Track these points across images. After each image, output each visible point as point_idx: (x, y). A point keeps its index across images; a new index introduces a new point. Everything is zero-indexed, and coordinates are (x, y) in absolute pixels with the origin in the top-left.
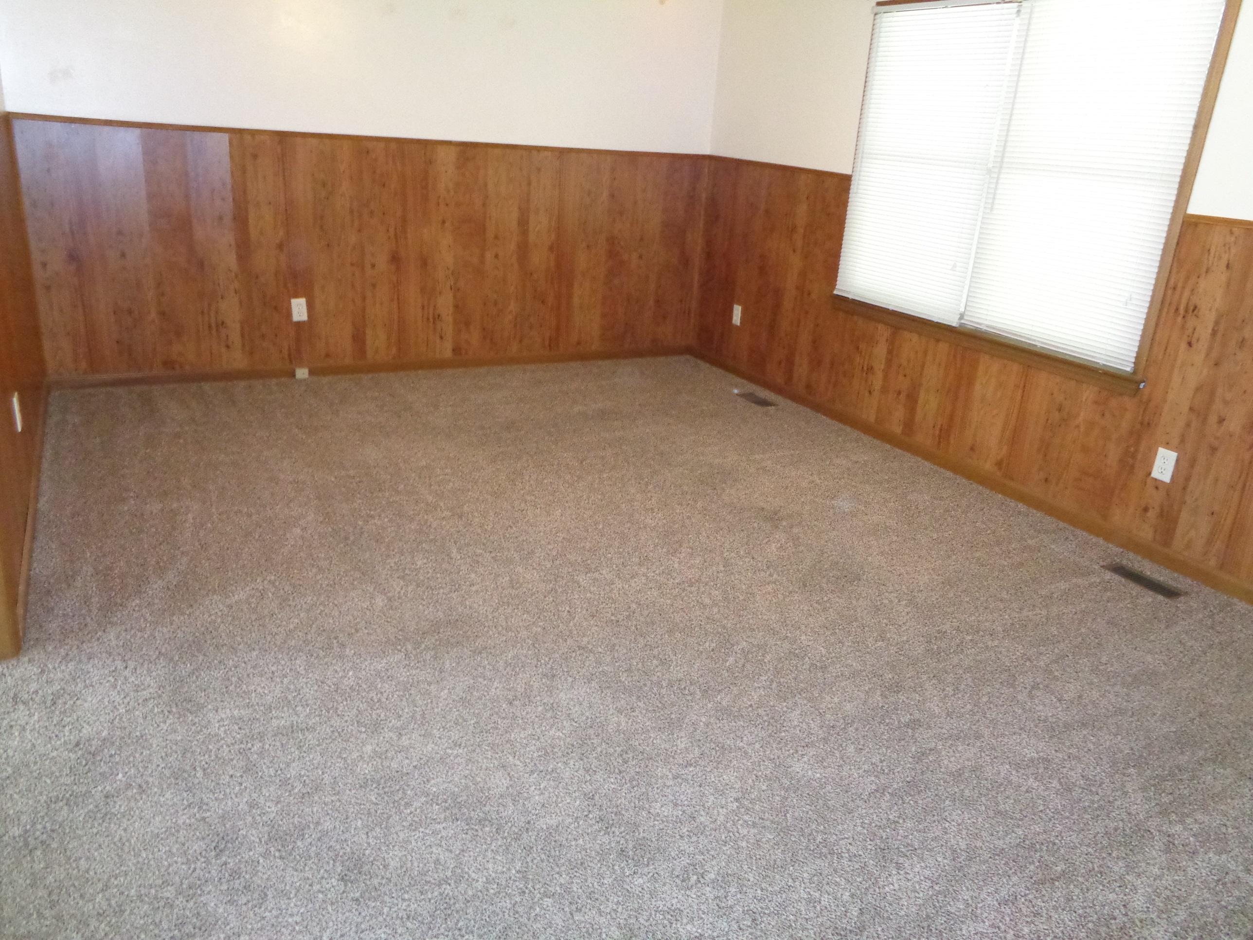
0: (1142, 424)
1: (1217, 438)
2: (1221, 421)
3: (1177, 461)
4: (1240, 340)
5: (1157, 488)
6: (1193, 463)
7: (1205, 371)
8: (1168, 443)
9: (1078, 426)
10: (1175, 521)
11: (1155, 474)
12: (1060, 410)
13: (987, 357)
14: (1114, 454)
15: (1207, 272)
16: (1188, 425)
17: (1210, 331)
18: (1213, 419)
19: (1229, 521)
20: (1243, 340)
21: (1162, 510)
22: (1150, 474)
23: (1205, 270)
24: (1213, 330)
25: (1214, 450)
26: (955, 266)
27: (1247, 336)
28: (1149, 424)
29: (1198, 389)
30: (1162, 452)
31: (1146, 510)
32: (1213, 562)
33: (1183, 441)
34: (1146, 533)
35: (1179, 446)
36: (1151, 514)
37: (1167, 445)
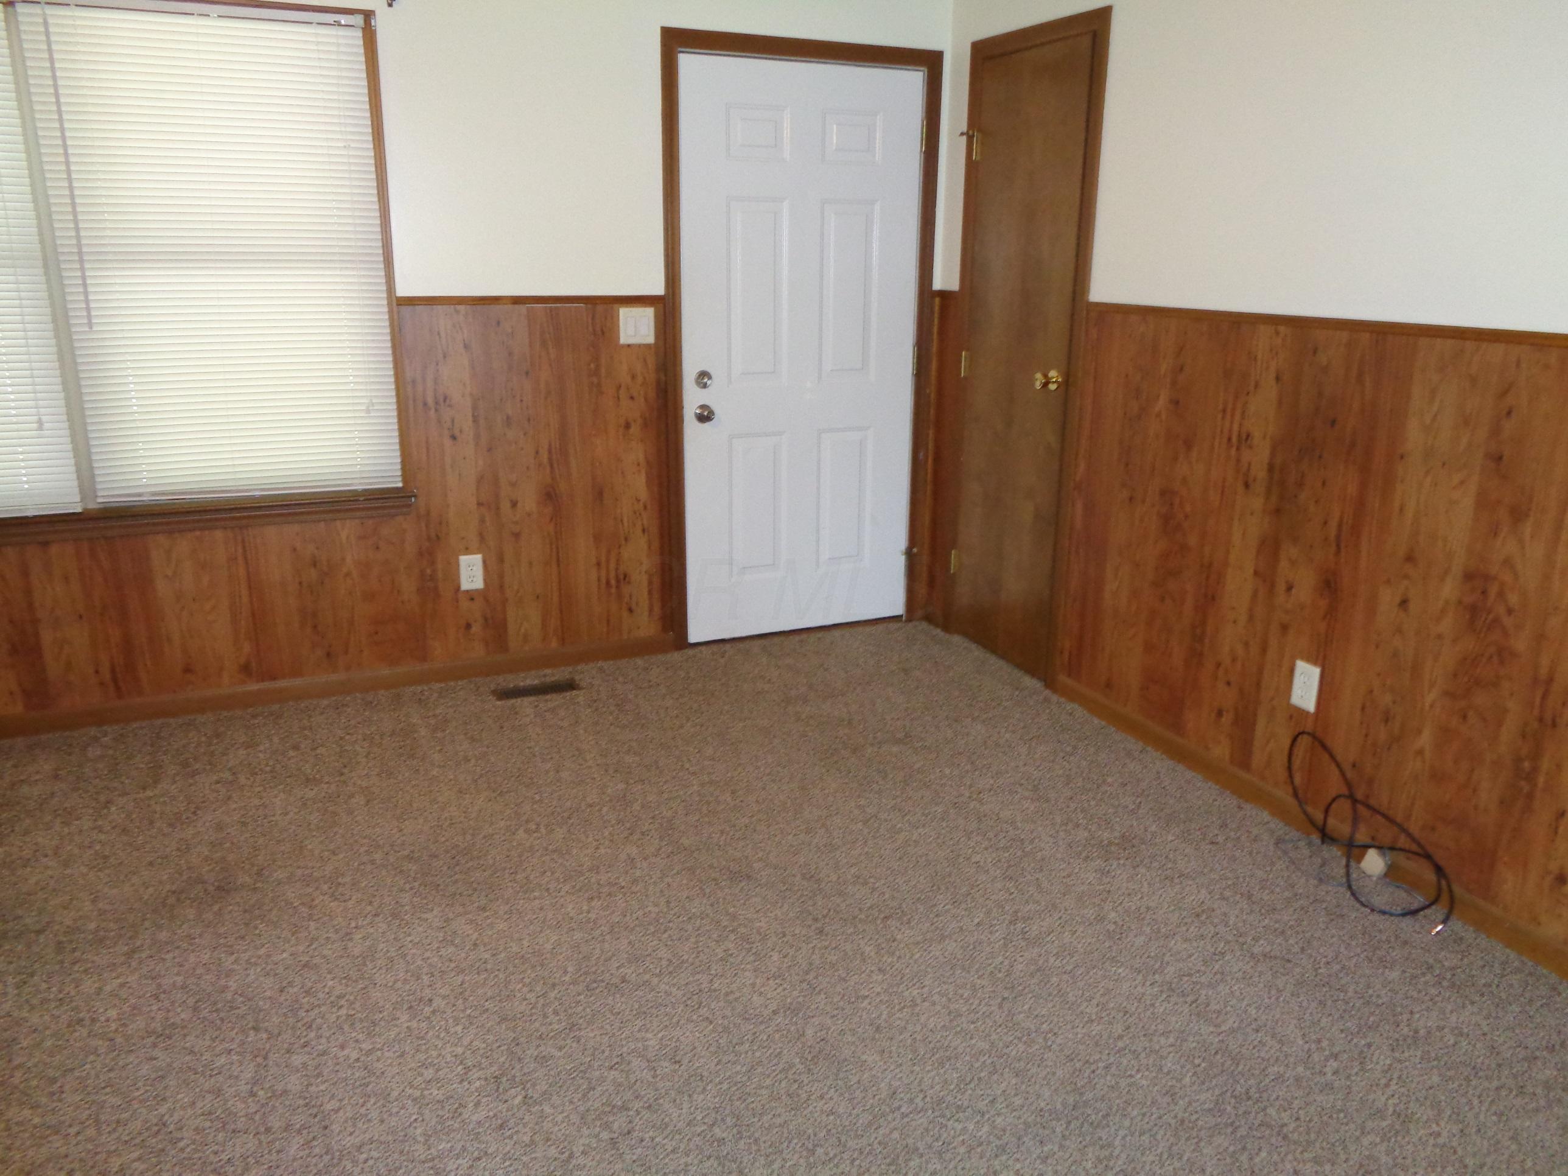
0: (429, 539)
1: (516, 523)
2: (514, 504)
3: (484, 562)
4: (505, 418)
5: (472, 599)
6: (501, 560)
7: (481, 462)
8: (467, 549)
9: (348, 574)
10: (504, 622)
11: (465, 585)
12: (315, 565)
13: (161, 539)
14: (408, 586)
15: (445, 357)
16: (482, 521)
17: (471, 419)
18: (505, 506)
19: (556, 599)
20: (508, 418)
21: (486, 619)
22: (459, 587)
23: (441, 356)
24: (473, 416)
25: (517, 535)
26: (40, 423)
27: (510, 413)
28: (437, 536)
29: (480, 480)
30: (464, 559)
31: (468, 626)
32: (554, 644)
33: (482, 537)
34: (477, 652)
35: (482, 545)
36: (476, 629)
37: (468, 551)
